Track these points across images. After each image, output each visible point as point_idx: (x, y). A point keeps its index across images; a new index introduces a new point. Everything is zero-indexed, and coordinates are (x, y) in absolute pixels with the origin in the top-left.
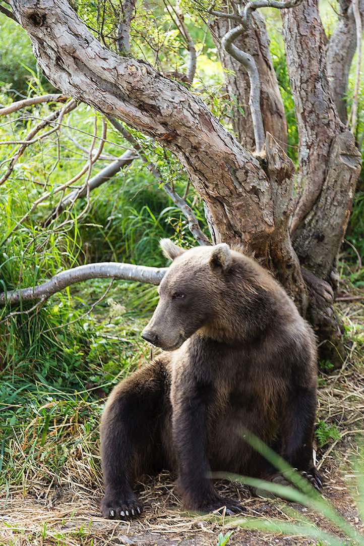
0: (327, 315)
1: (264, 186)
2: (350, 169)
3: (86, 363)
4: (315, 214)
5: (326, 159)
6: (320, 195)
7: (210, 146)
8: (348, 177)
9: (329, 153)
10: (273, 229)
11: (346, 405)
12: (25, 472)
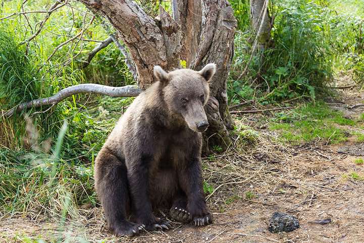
0: (214, 118)
1: (159, 37)
2: (228, 29)
3: (81, 143)
4: (208, 56)
5: (215, 24)
6: (211, 46)
7: (122, 12)
8: (226, 34)
9: (217, 20)
10: (166, 63)
11: (223, 173)
12: (26, 204)
